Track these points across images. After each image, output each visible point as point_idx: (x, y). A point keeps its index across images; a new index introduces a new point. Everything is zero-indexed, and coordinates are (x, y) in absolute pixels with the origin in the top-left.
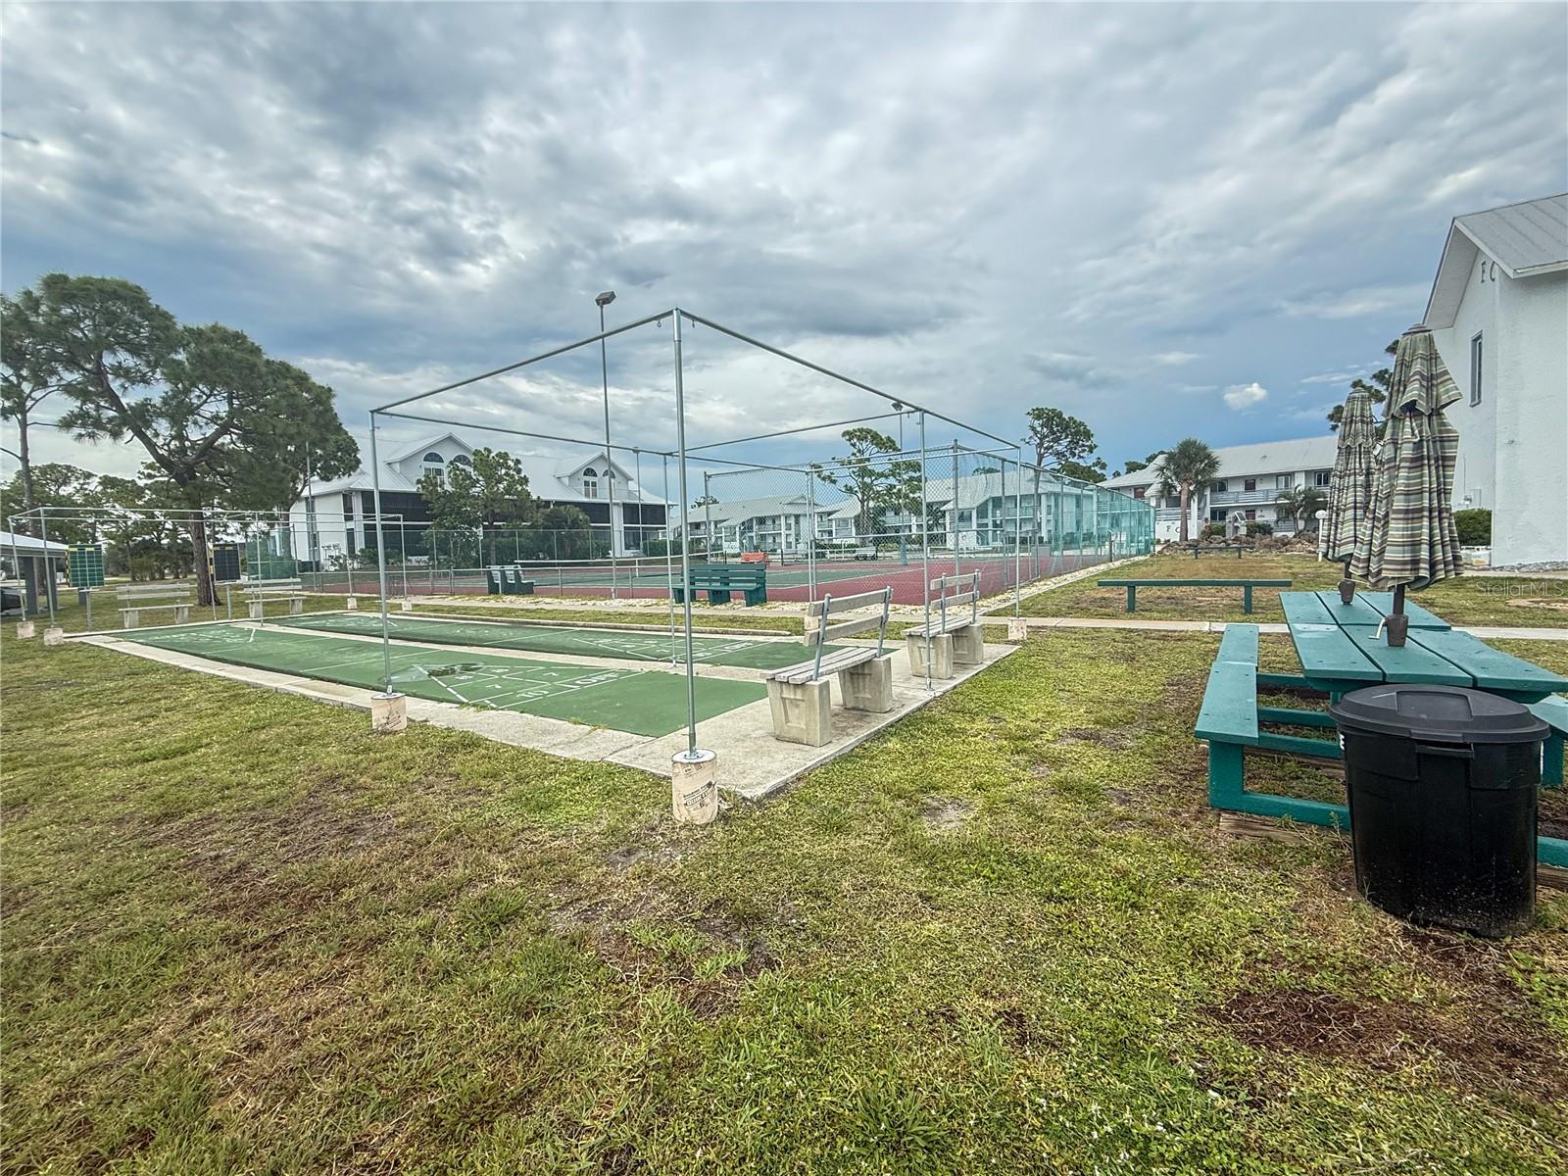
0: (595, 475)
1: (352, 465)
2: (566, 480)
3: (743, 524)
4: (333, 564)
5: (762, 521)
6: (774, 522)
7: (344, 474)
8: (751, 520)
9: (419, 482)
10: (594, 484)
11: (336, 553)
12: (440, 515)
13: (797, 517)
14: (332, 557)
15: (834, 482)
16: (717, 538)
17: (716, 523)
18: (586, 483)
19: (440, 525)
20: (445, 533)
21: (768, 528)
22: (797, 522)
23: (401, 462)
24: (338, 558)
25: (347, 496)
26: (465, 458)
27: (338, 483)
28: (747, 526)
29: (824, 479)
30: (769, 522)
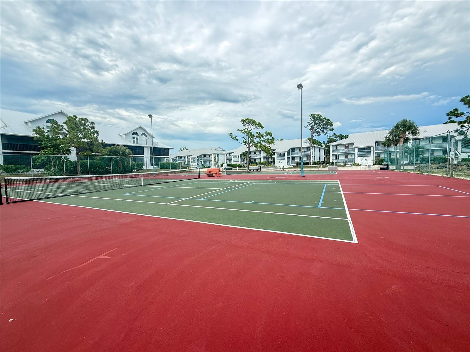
0: (138, 135)
2: (124, 136)
3: (198, 157)
5: (205, 156)
6: (209, 156)
8: (201, 156)
10: (137, 139)
13: (218, 154)
15: (237, 140)
16: (188, 162)
17: (188, 156)
18: (134, 138)
21: (207, 158)
22: (218, 156)
28: (199, 158)
29: (233, 138)
30: (208, 156)
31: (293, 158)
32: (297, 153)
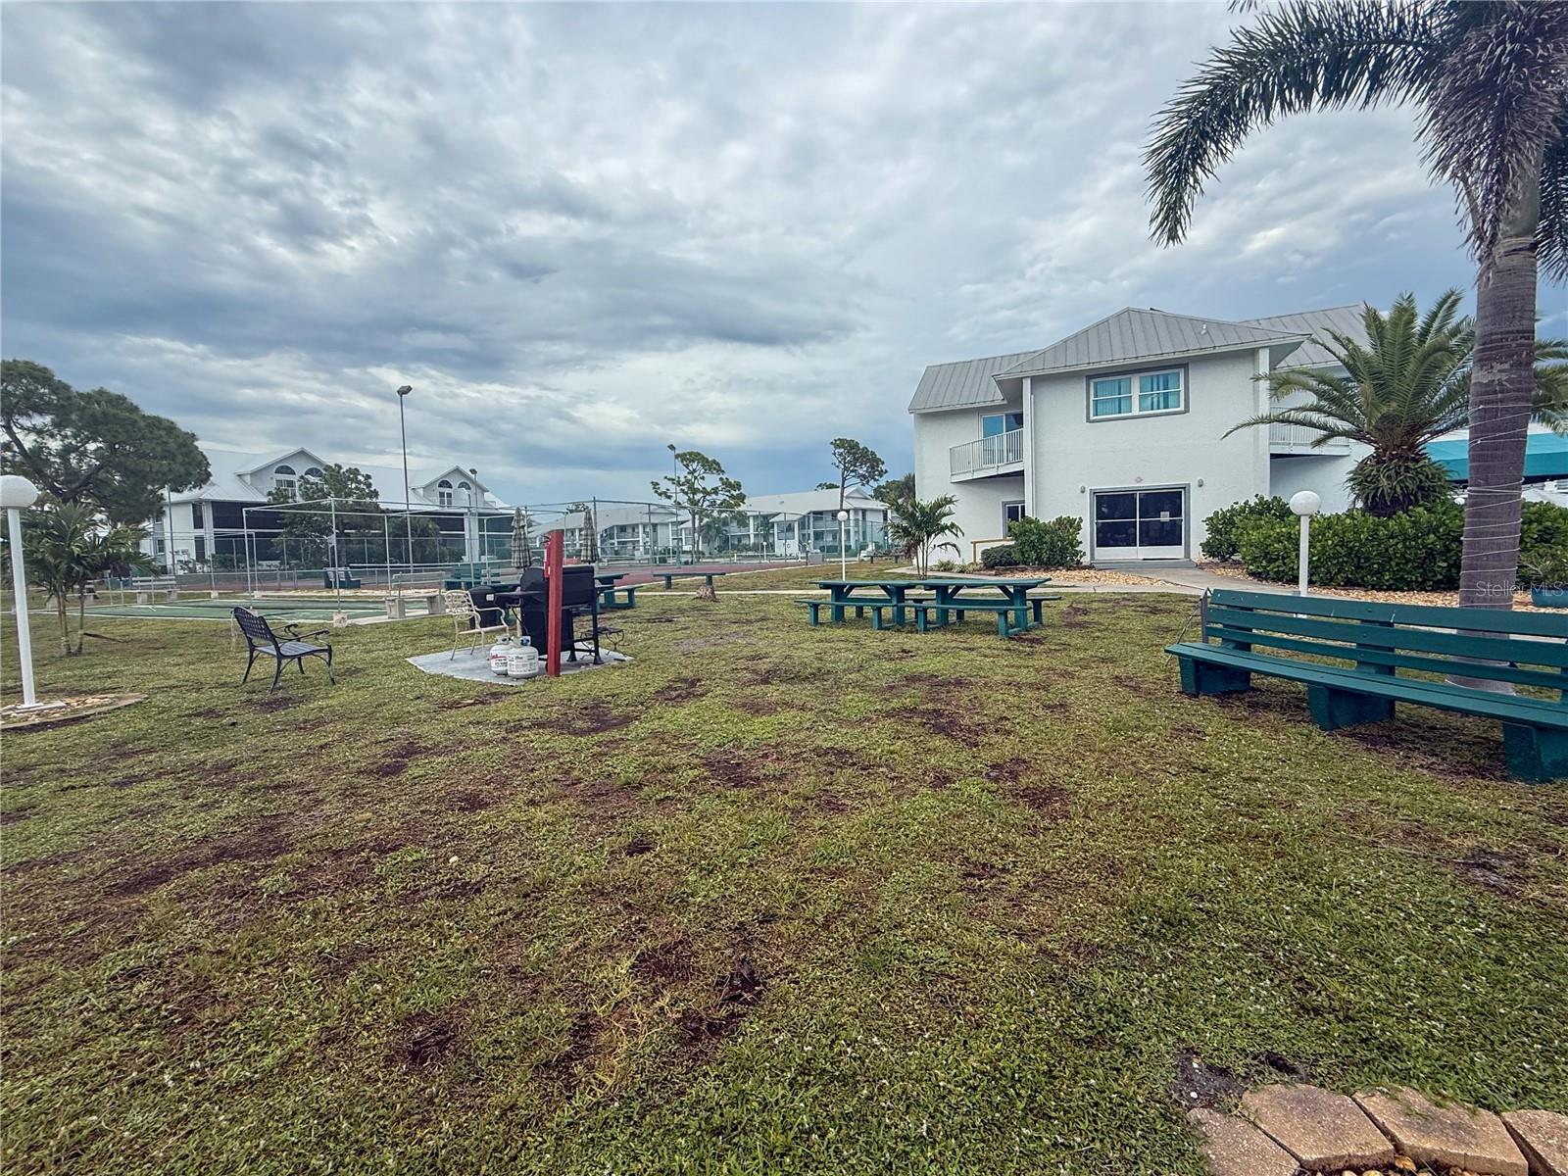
0: (450, 487)
1: (204, 478)
2: (421, 491)
4: (182, 568)
5: (623, 529)
6: (633, 530)
7: (194, 487)
8: (612, 528)
9: (270, 494)
10: (449, 495)
11: (184, 558)
12: (291, 524)
14: (181, 561)
15: (669, 497)
18: (442, 495)
19: (291, 533)
20: (295, 541)
21: (627, 535)
22: (655, 531)
23: (253, 474)
24: (187, 563)
25: (197, 506)
26: (317, 471)
27: (187, 495)
28: (608, 534)
29: (660, 494)
30: (630, 530)
31: (818, 536)
32: (826, 525)
